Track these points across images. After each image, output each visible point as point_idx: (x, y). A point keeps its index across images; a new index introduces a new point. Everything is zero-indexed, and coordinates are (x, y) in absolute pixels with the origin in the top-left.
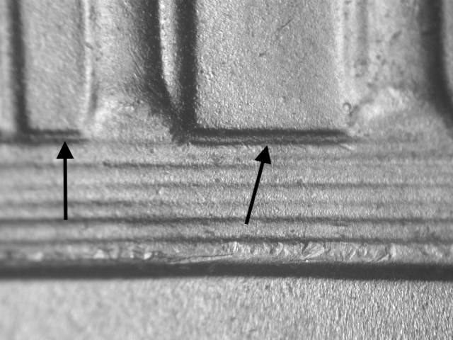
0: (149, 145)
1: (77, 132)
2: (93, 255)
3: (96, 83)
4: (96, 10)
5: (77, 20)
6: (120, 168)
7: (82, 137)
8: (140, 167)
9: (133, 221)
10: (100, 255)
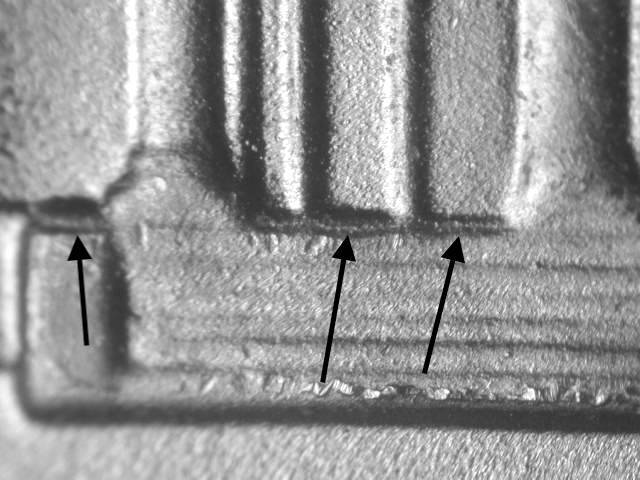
0: (605, 239)
1: (500, 219)
2: (520, 396)
3: (529, 149)
4: (535, 45)
5: (507, 59)
6: (562, 270)
7: (505, 227)
8: (590, 271)
9: (580, 349)
10: (530, 395)
